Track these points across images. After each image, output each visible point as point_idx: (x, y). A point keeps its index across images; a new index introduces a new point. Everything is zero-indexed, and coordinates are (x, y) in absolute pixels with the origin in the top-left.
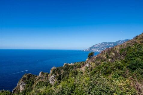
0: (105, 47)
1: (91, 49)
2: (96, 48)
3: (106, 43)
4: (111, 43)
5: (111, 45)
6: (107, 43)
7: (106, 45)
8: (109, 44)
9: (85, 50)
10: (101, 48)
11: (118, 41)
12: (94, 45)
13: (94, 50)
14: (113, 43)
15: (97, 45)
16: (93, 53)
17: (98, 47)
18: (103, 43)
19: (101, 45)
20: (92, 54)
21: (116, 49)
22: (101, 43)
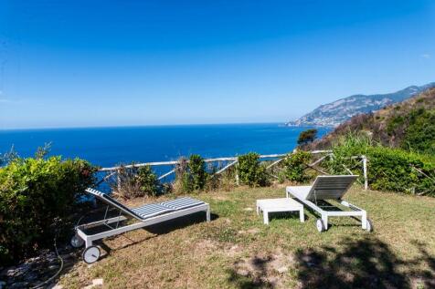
0: (357, 110)
1: (310, 120)
2: (328, 114)
3: (362, 96)
4: (380, 97)
5: (379, 103)
6: (368, 97)
7: (361, 103)
8: (373, 101)
9: (292, 123)
10: (345, 115)
11: (407, 89)
12: (322, 106)
13: (321, 122)
14: (389, 96)
15: (332, 107)
16: (314, 132)
17: (335, 114)
18: (351, 98)
19: (345, 105)
20: (310, 134)
21: (378, 118)
22: (346, 99)
